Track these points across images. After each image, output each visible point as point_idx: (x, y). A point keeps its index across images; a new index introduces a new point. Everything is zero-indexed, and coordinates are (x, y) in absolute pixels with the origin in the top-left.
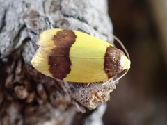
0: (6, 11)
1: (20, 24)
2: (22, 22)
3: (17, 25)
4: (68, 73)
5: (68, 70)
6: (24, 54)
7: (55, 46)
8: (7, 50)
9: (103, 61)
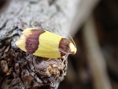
0: (7, 21)
1: (14, 26)
2: (16, 25)
3: (13, 26)
4: (37, 49)
5: (37, 48)
6: (12, 42)
7: (31, 34)
8: (3, 36)
9: (59, 43)
